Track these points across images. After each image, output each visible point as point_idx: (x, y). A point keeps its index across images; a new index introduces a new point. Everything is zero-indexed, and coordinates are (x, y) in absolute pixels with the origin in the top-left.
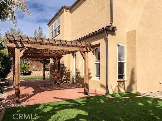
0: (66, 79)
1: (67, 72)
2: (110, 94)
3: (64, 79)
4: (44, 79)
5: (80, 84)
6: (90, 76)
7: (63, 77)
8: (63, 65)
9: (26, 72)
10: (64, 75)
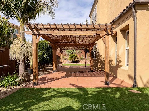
0: (101, 67)
1: (102, 60)
2: (138, 88)
3: (100, 67)
4: (86, 66)
5: (111, 73)
6: (119, 64)
7: (98, 65)
8: (98, 53)
9: (75, 60)
10: (99, 63)
